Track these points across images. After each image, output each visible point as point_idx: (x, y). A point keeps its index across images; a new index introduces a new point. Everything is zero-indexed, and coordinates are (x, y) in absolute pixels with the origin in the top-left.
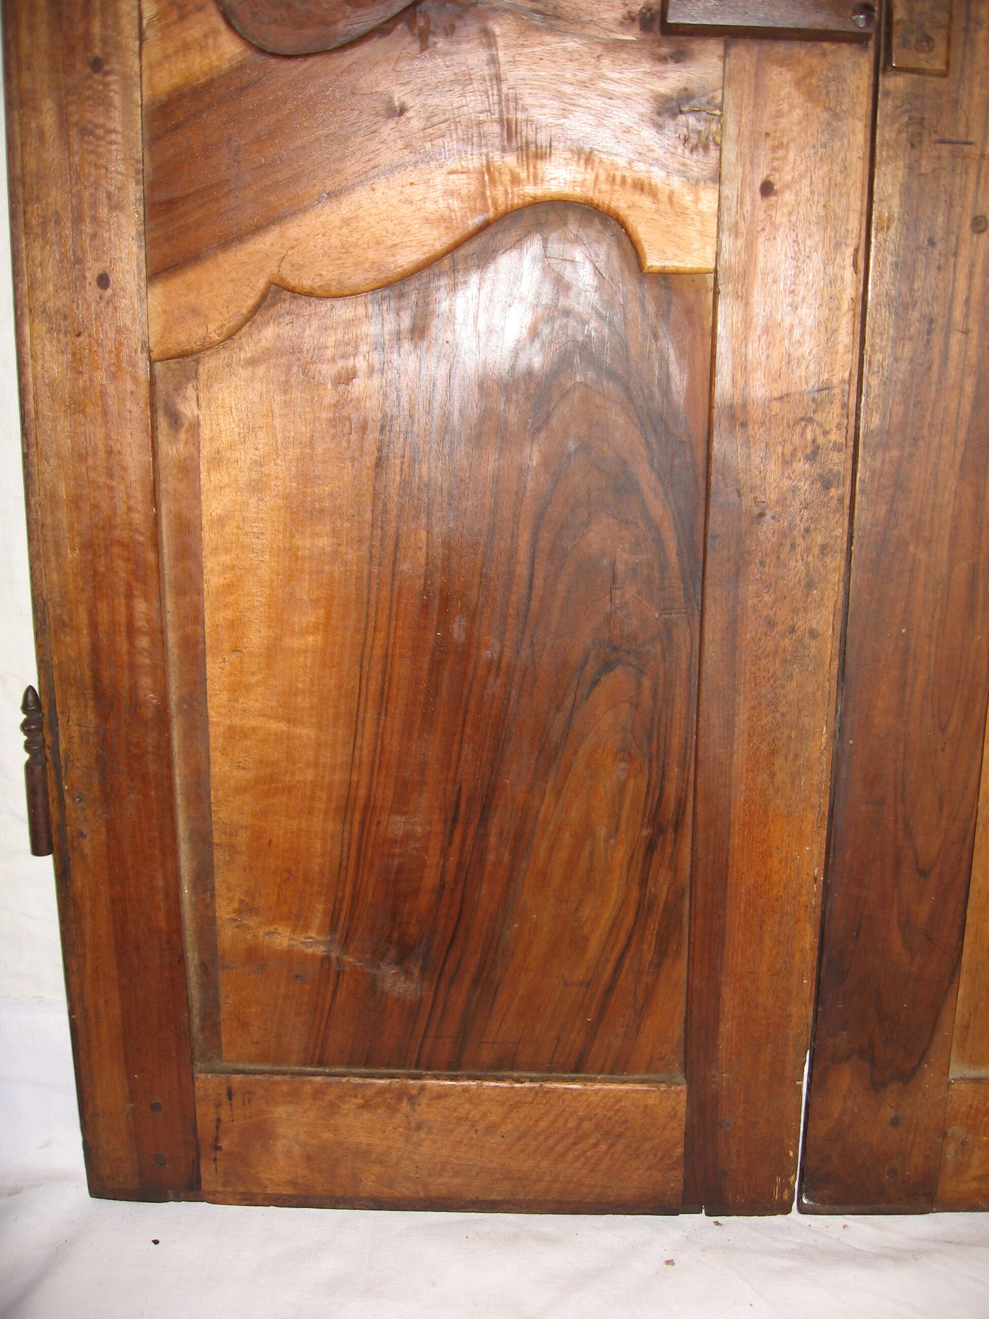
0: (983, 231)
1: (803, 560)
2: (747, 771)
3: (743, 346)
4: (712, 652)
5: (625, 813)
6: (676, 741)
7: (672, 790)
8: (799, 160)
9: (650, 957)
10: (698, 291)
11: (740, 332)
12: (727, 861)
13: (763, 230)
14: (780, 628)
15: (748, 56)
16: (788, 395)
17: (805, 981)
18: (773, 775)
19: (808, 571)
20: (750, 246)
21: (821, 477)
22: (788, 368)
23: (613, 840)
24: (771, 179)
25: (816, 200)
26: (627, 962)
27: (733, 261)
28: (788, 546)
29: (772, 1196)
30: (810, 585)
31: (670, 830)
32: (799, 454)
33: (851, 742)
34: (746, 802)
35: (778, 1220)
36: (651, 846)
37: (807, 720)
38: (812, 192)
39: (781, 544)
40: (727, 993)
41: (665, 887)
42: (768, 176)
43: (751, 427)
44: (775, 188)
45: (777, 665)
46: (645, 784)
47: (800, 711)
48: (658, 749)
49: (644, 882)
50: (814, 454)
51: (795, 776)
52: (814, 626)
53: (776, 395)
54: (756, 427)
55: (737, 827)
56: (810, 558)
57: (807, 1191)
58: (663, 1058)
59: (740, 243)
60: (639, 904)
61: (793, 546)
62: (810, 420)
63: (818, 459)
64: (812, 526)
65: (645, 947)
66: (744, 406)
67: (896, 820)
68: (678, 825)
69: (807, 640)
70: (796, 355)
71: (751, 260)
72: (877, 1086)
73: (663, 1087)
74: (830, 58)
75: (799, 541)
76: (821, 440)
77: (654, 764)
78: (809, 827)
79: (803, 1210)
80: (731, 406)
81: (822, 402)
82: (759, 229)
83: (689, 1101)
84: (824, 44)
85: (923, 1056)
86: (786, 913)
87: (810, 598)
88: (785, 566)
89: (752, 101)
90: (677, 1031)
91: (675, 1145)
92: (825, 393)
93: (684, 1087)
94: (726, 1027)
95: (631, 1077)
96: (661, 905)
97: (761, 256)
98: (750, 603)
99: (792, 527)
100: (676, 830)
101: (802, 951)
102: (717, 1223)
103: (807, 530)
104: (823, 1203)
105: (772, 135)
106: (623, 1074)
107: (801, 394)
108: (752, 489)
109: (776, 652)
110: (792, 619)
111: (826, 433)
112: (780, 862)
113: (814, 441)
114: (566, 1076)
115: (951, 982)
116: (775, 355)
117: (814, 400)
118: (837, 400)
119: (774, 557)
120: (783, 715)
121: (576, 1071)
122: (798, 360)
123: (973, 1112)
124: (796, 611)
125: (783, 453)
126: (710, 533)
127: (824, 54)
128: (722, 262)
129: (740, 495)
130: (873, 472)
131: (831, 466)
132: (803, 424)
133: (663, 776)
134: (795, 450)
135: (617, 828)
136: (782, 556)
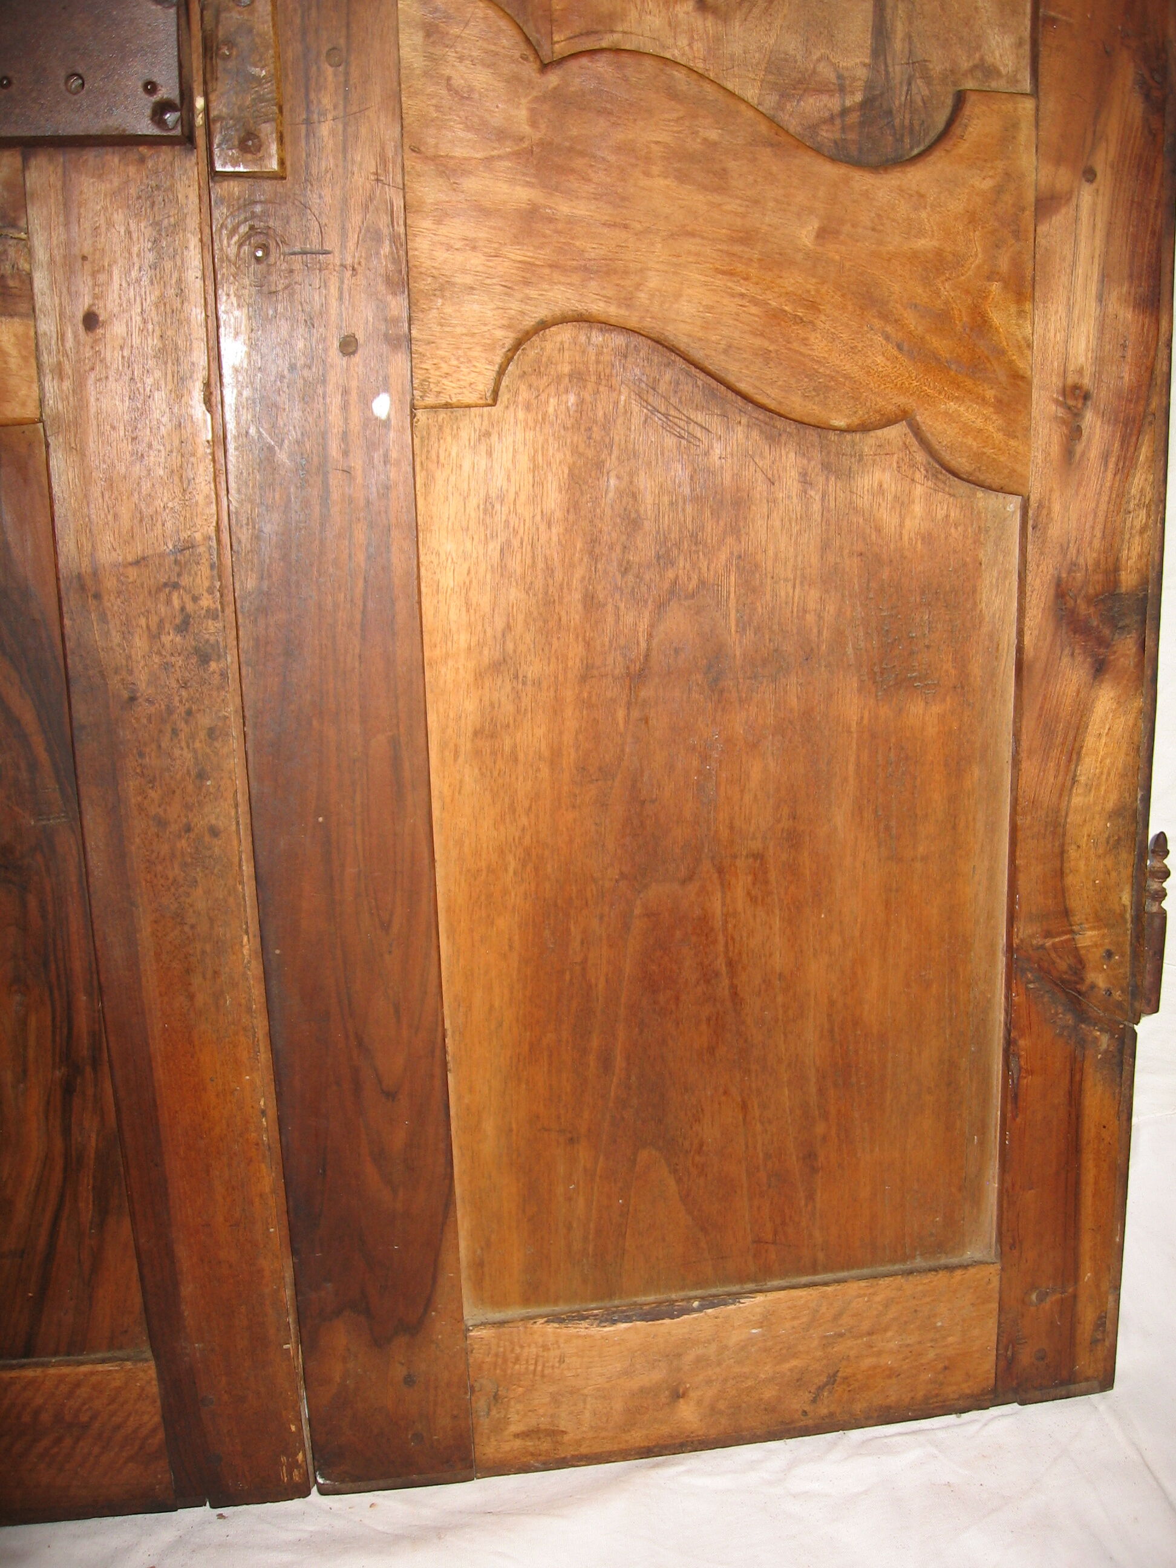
0: (354, 353)
1: (188, 747)
2: (161, 995)
3: (85, 503)
4: (98, 862)
5: (31, 1054)
6: (78, 966)
7: (82, 1022)
8: (124, 284)
9: (90, 1216)
10: (30, 445)
11: (79, 490)
12: (154, 1100)
13: (93, 369)
14: (174, 827)
15: (51, 168)
16: (144, 558)
17: (272, 1230)
18: (191, 997)
19: (196, 759)
20: (79, 387)
21: (197, 650)
22: (141, 527)
23: (22, 1085)
24: (95, 308)
25: (150, 330)
26: (63, 1224)
27: (60, 407)
28: (168, 735)
29: (279, 1479)
30: (202, 776)
31: (88, 1069)
32: (167, 626)
33: (278, 952)
34: (165, 1030)
35: (295, 1505)
36: (68, 1089)
37: (221, 930)
38: (145, 322)
39: (161, 731)
40: (182, 1251)
41: (94, 1136)
42: (90, 306)
43: (106, 598)
44: (101, 319)
45: (177, 871)
46: (49, 1018)
47: (212, 920)
48: (58, 976)
49: (66, 1131)
50: (184, 625)
51: (218, 996)
52: (213, 822)
53: (130, 559)
54: (112, 598)
55: (159, 1059)
56: (197, 745)
57: (319, 1469)
58: (126, 1331)
59: (67, 384)
60: (67, 1155)
61: (175, 732)
62: (176, 586)
63: (191, 630)
64: (194, 708)
65: (82, 1205)
66: (95, 574)
67: (347, 1037)
68: (95, 1063)
69: (207, 839)
70: (147, 511)
71: (82, 405)
72: (379, 1342)
73: (129, 1365)
74: (150, 164)
75: (182, 725)
76: (190, 607)
77: (56, 993)
78: (245, 1053)
79: (323, 1492)
80: (79, 576)
81: (185, 563)
82: (87, 368)
83: (161, 1378)
84: (141, 149)
85: (429, 1303)
86: (235, 1154)
87: (204, 790)
88: (170, 755)
89: (62, 219)
90: (136, 1300)
91: (154, 1431)
92: (187, 552)
93: (152, 1363)
94: (187, 1290)
95: (93, 1356)
96: (92, 1155)
97: (92, 399)
98: (133, 801)
99: (170, 711)
100: (95, 1069)
101: (261, 1196)
102: (220, 1516)
103: (189, 713)
104: (342, 1481)
105: (90, 258)
106: (81, 1354)
107: (162, 555)
108: (116, 671)
109: (173, 855)
110: (187, 816)
111: (195, 599)
112: (217, 1095)
113: (183, 609)
114: (14, 1362)
115: (446, 1216)
116: (124, 512)
117: (176, 562)
118: (204, 560)
119: (154, 746)
120: (193, 927)
121: (27, 1355)
122: (152, 516)
123: (500, 1361)
124: (188, 807)
125: (148, 627)
126: (75, 724)
127: (142, 160)
128: (47, 410)
129: (103, 677)
130: (257, 640)
131: (207, 636)
132: (167, 590)
133: (69, 1006)
134: (161, 621)
135: (25, 1071)
136: (163, 745)
